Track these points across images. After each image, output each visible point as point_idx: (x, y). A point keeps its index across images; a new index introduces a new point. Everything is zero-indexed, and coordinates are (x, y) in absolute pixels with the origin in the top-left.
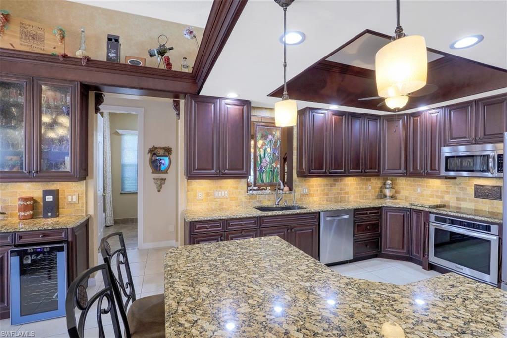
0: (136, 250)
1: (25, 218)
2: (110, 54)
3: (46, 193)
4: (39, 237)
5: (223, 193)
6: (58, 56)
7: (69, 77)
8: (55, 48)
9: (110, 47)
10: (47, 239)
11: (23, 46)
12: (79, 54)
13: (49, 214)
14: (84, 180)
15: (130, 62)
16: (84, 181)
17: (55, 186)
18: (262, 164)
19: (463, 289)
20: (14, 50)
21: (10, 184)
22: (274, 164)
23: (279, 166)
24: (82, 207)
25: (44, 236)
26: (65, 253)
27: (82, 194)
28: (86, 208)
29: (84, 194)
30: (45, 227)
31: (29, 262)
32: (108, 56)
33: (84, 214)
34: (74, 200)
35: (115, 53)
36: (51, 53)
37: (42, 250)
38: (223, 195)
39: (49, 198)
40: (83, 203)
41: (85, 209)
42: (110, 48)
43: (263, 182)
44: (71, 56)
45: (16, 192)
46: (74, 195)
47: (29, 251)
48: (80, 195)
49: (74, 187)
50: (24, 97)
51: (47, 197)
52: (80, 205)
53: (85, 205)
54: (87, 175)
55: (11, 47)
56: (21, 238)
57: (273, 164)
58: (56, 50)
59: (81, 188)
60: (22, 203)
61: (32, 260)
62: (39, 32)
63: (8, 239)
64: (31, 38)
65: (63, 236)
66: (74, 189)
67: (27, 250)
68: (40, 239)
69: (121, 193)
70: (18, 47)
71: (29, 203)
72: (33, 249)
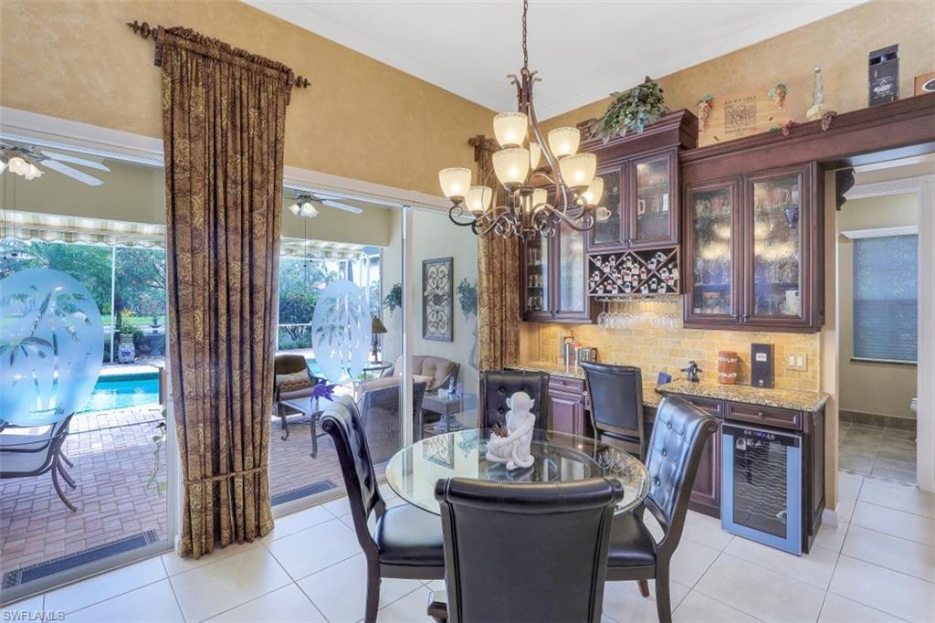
0: (913, 488)
1: (728, 382)
2: (876, 90)
3: (757, 348)
4: (757, 415)
6: (781, 130)
7: (796, 158)
8: (771, 119)
9: (876, 75)
10: (769, 420)
11: (731, 134)
12: (813, 114)
13: (761, 381)
14: (817, 331)
15: (927, 87)
16: (818, 334)
17: (768, 338)
20: (720, 144)
21: (708, 332)
24: (813, 378)
25: (765, 415)
26: (799, 451)
27: (814, 355)
28: (821, 381)
29: (818, 355)
30: (767, 401)
31: (744, 448)
32: (872, 94)
33: (817, 391)
34: (800, 362)
35: (889, 83)
36: (768, 130)
37: (764, 435)
39: (762, 357)
40: (814, 371)
41: (818, 381)
42: (878, 77)
44: (800, 123)
45: (714, 343)
46: (800, 355)
47: (745, 432)
48: (810, 357)
49: (799, 341)
50: (730, 207)
51: (758, 355)
52: (810, 374)
53: (818, 376)
54: (824, 323)
55: (716, 142)
56: (733, 410)
58: (773, 121)
59: (811, 344)
60: (724, 359)
61: (747, 447)
62: (748, 105)
63: (716, 408)
64: (738, 118)
65: (795, 421)
66: (798, 345)
67: (744, 430)
68: (757, 418)
69: (852, 360)
70: (724, 138)
71: (732, 360)
72: (752, 431)
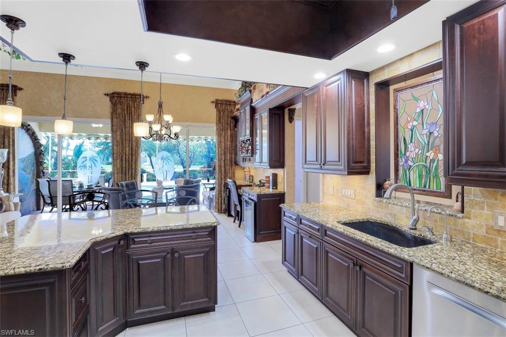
5: (349, 192)
18: (408, 154)
19: (54, 254)
22: (431, 155)
23: (441, 157)
28: (284, 187)
38: (349, 194)
43: (410, 185)
57: (428, 154)
71: (268, 179)
